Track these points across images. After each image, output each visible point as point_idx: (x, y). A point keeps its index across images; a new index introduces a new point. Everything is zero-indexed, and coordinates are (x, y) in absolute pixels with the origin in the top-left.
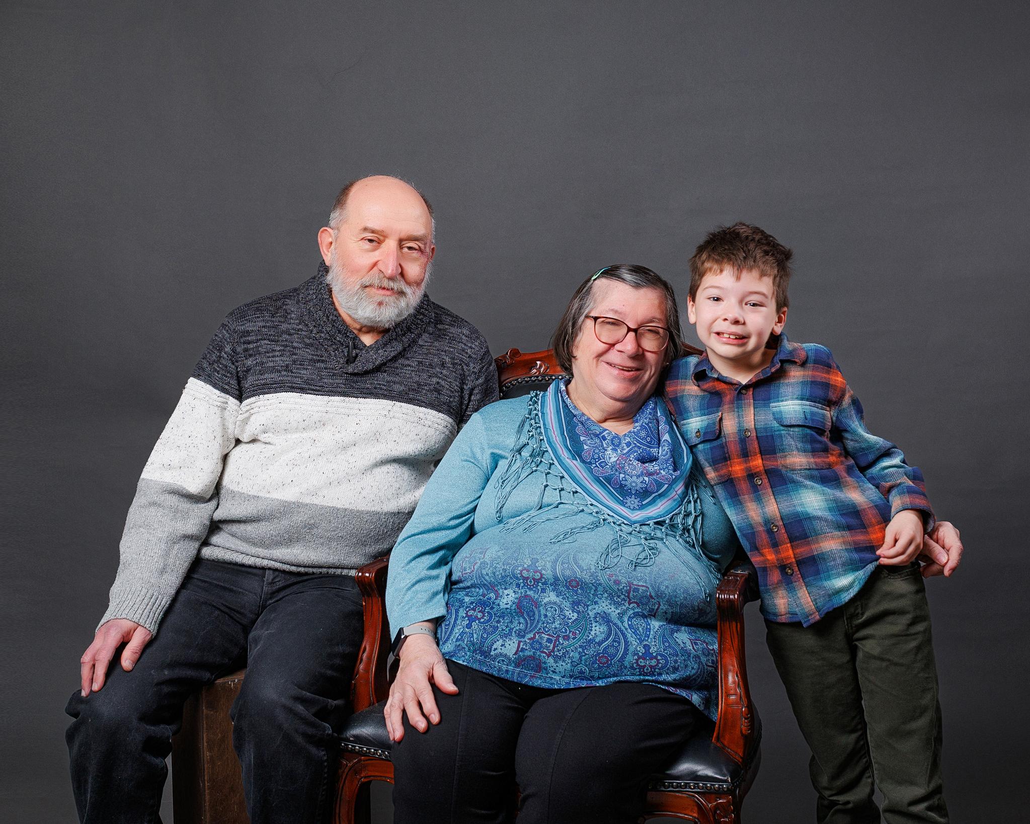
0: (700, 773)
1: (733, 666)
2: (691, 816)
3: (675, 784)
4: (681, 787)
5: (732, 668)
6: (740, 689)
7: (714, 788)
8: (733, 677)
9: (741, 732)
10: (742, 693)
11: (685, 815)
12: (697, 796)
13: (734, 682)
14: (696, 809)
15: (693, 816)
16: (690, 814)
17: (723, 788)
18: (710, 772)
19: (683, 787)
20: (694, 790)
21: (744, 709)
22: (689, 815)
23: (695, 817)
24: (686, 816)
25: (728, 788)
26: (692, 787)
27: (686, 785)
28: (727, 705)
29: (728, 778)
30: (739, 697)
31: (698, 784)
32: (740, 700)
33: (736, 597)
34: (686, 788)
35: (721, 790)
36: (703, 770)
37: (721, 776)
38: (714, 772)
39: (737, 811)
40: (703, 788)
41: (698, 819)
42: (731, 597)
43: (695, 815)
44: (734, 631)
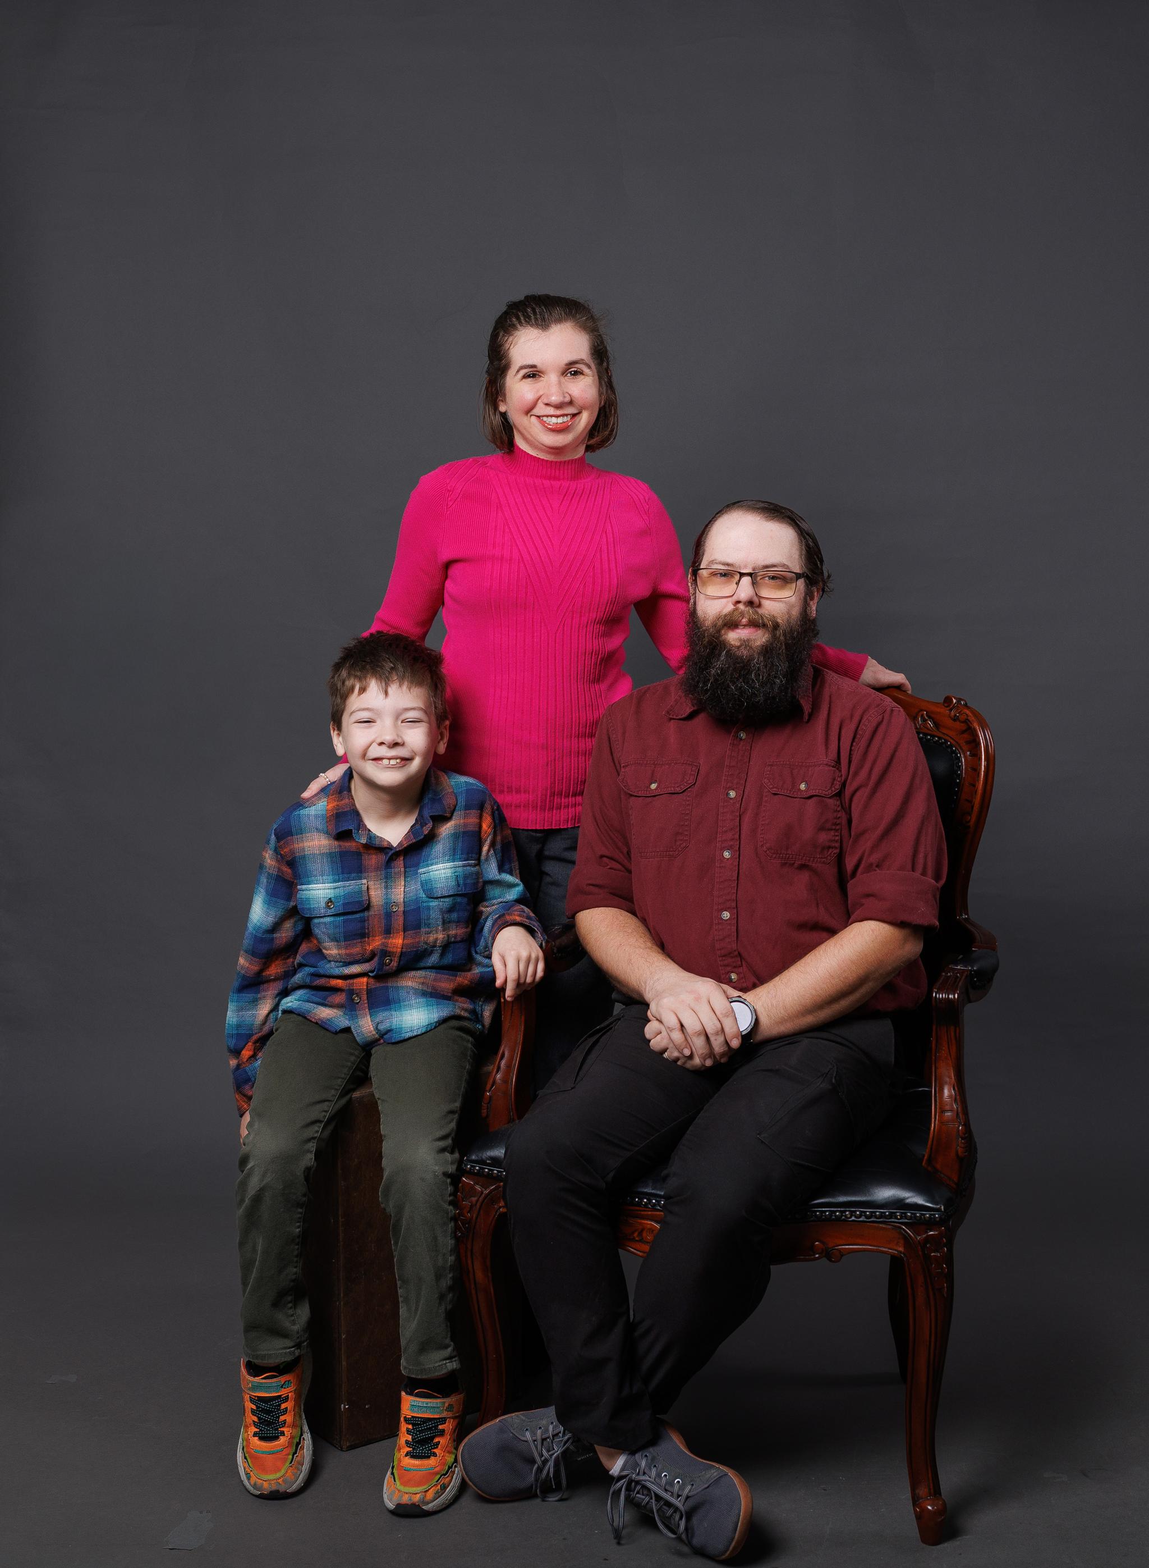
0: (908, 1201)
1: (950, 1077)
2: (896, 1250)
3: (878, 1213)
4: (886, 1217)
5: (948, 1079)
6: (958, 1104)
7: (924, 1218)
8: (949, 1091)
9: (957, 1154)
10: (959, 1109)
11: (889, 1249)
12: (904, 1227)
13: (950, 1096)
14: (902, 1242)
15: (897, 1251)
16: (895, 1248)
17: (935, 1217)
18: (919, 1200)
19: (889, 1217)
20: (900, 1221)
21: (960, 1128)
22: (894, 1250)
23: (901, 1252)
24: (890, 1251)
25: (940, 1217)
26: (899, 1217)
27: (892, 1215)
28: (942, 1122)
29: (941, 1207)
30: (956, 1113)
31: (905, 1213)
32: (957, 1117)
33: (956, 997)
34: (891, 1218)
35: (933, 1220)
36: (912, 1197)
37: (932, 1204)
38: (923, 1201)
39: (950, 1244)
40: (911, 1218)
41: (904, 1255)
42: (950, 996)
43: (901, 1249)
44: (953, 1034)
